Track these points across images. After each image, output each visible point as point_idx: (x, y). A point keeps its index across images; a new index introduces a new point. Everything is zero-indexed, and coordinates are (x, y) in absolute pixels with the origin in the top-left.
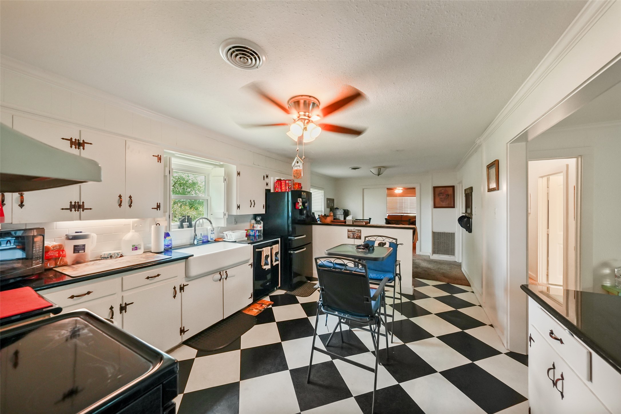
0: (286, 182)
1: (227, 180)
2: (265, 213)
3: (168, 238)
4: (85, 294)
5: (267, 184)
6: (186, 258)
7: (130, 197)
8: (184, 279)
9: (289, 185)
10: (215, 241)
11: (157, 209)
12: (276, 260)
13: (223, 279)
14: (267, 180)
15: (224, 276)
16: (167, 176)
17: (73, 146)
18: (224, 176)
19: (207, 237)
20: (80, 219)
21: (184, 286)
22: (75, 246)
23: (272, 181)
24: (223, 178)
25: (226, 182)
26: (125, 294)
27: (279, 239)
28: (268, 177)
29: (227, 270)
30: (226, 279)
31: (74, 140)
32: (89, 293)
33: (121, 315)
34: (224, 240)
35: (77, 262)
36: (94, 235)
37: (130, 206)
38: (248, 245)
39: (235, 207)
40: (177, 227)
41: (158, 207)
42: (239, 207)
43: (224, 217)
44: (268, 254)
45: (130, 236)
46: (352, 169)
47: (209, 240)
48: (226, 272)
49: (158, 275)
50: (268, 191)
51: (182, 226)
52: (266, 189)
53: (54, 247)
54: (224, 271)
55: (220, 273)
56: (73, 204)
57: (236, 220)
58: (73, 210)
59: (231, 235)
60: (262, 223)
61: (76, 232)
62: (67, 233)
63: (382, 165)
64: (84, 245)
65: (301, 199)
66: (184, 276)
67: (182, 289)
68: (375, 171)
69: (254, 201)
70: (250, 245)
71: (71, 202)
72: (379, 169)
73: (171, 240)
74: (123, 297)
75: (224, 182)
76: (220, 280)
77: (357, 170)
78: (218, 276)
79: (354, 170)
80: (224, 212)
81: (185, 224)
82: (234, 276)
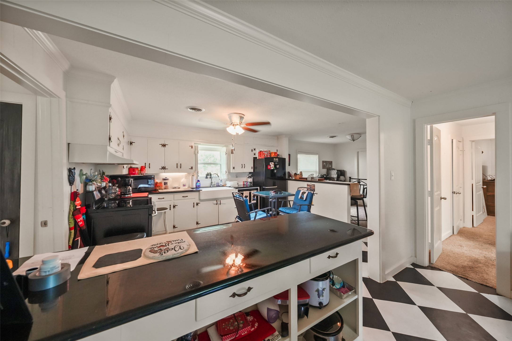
0: (263, 153)
1: (228, 153)
2: (253, 172)
3: (199, 183)
4: (162, 198)
5: (255, 154)
6: (199, 191)
7: (181, 164)
8: (198, 200)
9: (264, 154)
10: (223, 186)
11: (191, 169)
12: (253, 200)
13: (218, 204)
14: (254, 152)
15: (219, 203)
16: (196, 154)
17: (163, 146)
18: (226, 151)
19: (219, 183)
20: (165, 173)
21: (198, 203)
22: (165, 183)
23: (257, 152)
24: (225, 153)
25: (227, 155)
26: (175, 201)
27: (259, 188)
28: (255, 150)
29: (221, 200)
30: (220, 204)
31: (163, 144)
32: (163, 198)
33: (173, 209)
34: (226, 186)
35: (165, 189)
36: (170, 179)
37: (181, 168)
38: (233, 188)
39: (232, 168)
40: (205, 178)
41: (192, 168)
42: (234, 168)
43: (226, 173)
44: (247, 195)
45: (183, 180)
46: (330, 137)
47: (220, 185)
48: (220, 201)
49: (187, 196)
50: (255, 159)
51: (207, 178)
52: (254, 157)
53: (160, 182)
54: (219, 201)
55: (217, 201)
56: (163, 167)
57: (237, 176)
58: (163, 169)
59: (229, 184)
60: (252, 177)
61: (165, 178)
62: (163, 178)
63: (354, 132)
64: (167, 182)
65: (273, 163)
66: (198, 199)
67: (197, 204)
68: (349, 137)
69: (244, 165)
70: (235, 189)
71: (162, 167)
72: (352, 136)
73: (200, 183)
74: (174, 202)
75: (226, 155)
76: (217, 204)
77: (334, 138)
78: (215, 202)
79: (332, 138)
80: (226, 171)
81: (209, 176)
82: (225, 204)
